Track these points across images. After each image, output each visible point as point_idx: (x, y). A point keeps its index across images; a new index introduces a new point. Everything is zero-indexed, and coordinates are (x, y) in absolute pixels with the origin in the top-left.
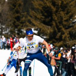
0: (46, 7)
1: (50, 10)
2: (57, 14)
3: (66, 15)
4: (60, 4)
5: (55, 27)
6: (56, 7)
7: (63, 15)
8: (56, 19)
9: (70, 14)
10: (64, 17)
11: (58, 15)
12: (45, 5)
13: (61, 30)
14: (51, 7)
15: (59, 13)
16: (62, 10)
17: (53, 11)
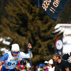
0: (21, 13)
1: (25, 18)
2: (33, 23)
3: (43, 24)
4: (37, 12)
5: (31, 39)
6: (33, 14)
7: (40, 24)
8: (32, 28)
9: (49, 23)
10: (42, 26)
11: (34, 25)
12: (20, 11)
13: (37, 42)
14: (26, 14)
15: (36, 22)
16: (39, 18)
17: (29, 19)
